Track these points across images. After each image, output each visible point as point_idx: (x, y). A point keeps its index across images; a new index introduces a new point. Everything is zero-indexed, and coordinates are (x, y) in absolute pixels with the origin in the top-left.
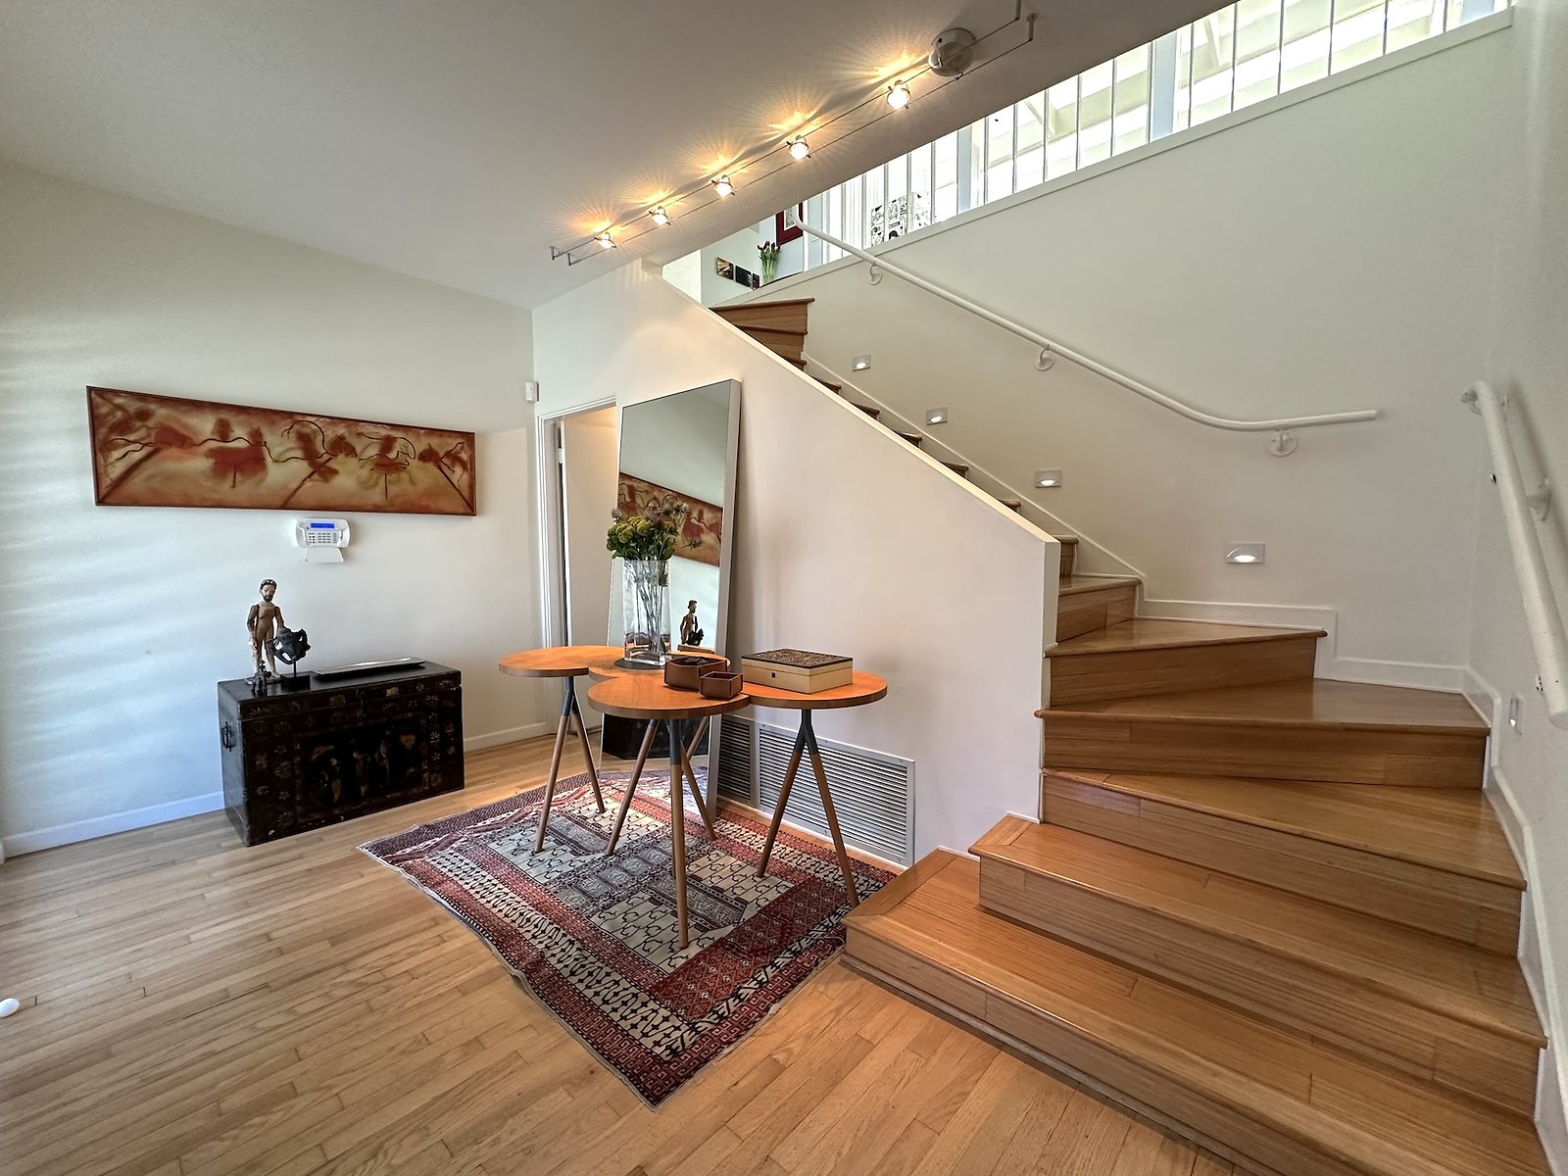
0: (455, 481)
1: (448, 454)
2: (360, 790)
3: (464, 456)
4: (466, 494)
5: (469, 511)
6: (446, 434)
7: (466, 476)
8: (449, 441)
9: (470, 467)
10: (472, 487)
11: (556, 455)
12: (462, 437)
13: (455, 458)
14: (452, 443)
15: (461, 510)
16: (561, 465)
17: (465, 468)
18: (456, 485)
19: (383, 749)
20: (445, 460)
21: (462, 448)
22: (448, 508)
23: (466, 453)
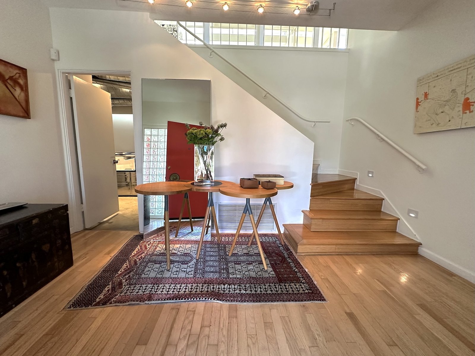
0: (17, 96)
1: (11, 78)
2: (23, 284)
3: (21, 82)
4: (24, 104)
5: (26, 115)
6: (9, 65)
7: (23, 94)
8: (11, 69)
9: (25, 89)
10: (27, 101)
11: (69, 93)
12: (19, 70)
13: (16, 82)
14: (14, 72)
15: (21, 114)
16: (71, 98)
17: (22, 89)
18: (18, 99)
19: (33, 256)
20: (9, 81)
21: (20, 76)
22: (13, 112)
23: (22, 80)
